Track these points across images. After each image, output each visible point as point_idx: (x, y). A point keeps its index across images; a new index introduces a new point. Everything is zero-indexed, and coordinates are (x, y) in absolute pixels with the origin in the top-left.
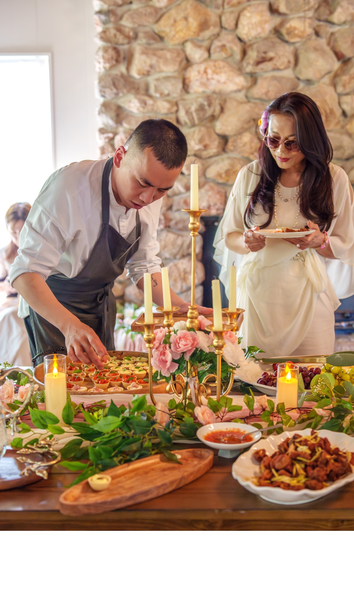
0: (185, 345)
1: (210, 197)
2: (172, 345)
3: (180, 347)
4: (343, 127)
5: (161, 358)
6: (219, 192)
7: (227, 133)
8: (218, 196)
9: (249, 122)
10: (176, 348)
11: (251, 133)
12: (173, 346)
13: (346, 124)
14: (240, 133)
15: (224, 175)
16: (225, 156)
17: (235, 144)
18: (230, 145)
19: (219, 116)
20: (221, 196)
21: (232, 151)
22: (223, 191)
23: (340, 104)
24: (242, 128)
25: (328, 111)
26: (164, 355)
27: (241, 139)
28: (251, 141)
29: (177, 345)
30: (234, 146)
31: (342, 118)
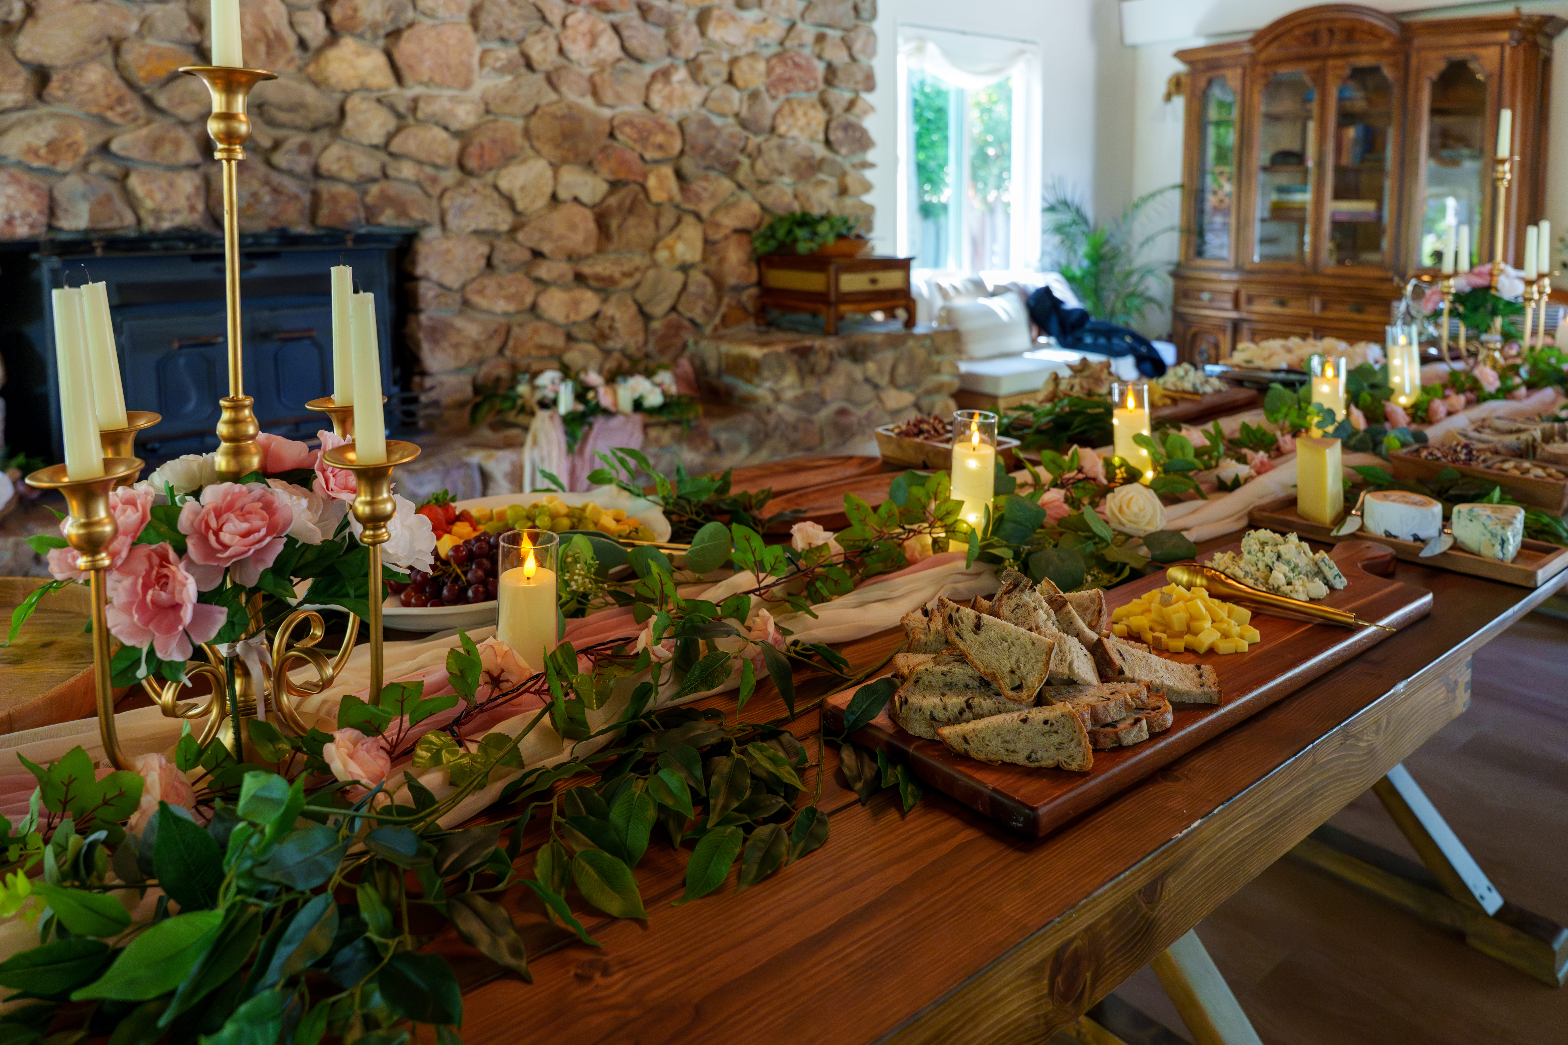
0: (246, 535)
1: (10, 197)
2: (190, 544)
3: (226, 547)
4: (300, 69)
5: (149, 598)
6: (32, 188)
7: (46, 61)
8: (32, 197)
9: (98, 42)
10: (209, 552)
11: (103, 64)
12: (194, 545)
13: (307, 65)
14: (79, 63)
15: (43, 152)
16: (43, 110)
17: (67, 86)
18: (54, 88)
19: (22, 24)
20: (39, 195)
21: (60, 100)
22: (44, 185)
23: (292, 24)
24: (84, 52)
25: (271, 36)
26: (164, 587)
27: (80, 75)
28: (107, 82)
29: (212, 538)
30: (67, 91)
31: (296, 52)
